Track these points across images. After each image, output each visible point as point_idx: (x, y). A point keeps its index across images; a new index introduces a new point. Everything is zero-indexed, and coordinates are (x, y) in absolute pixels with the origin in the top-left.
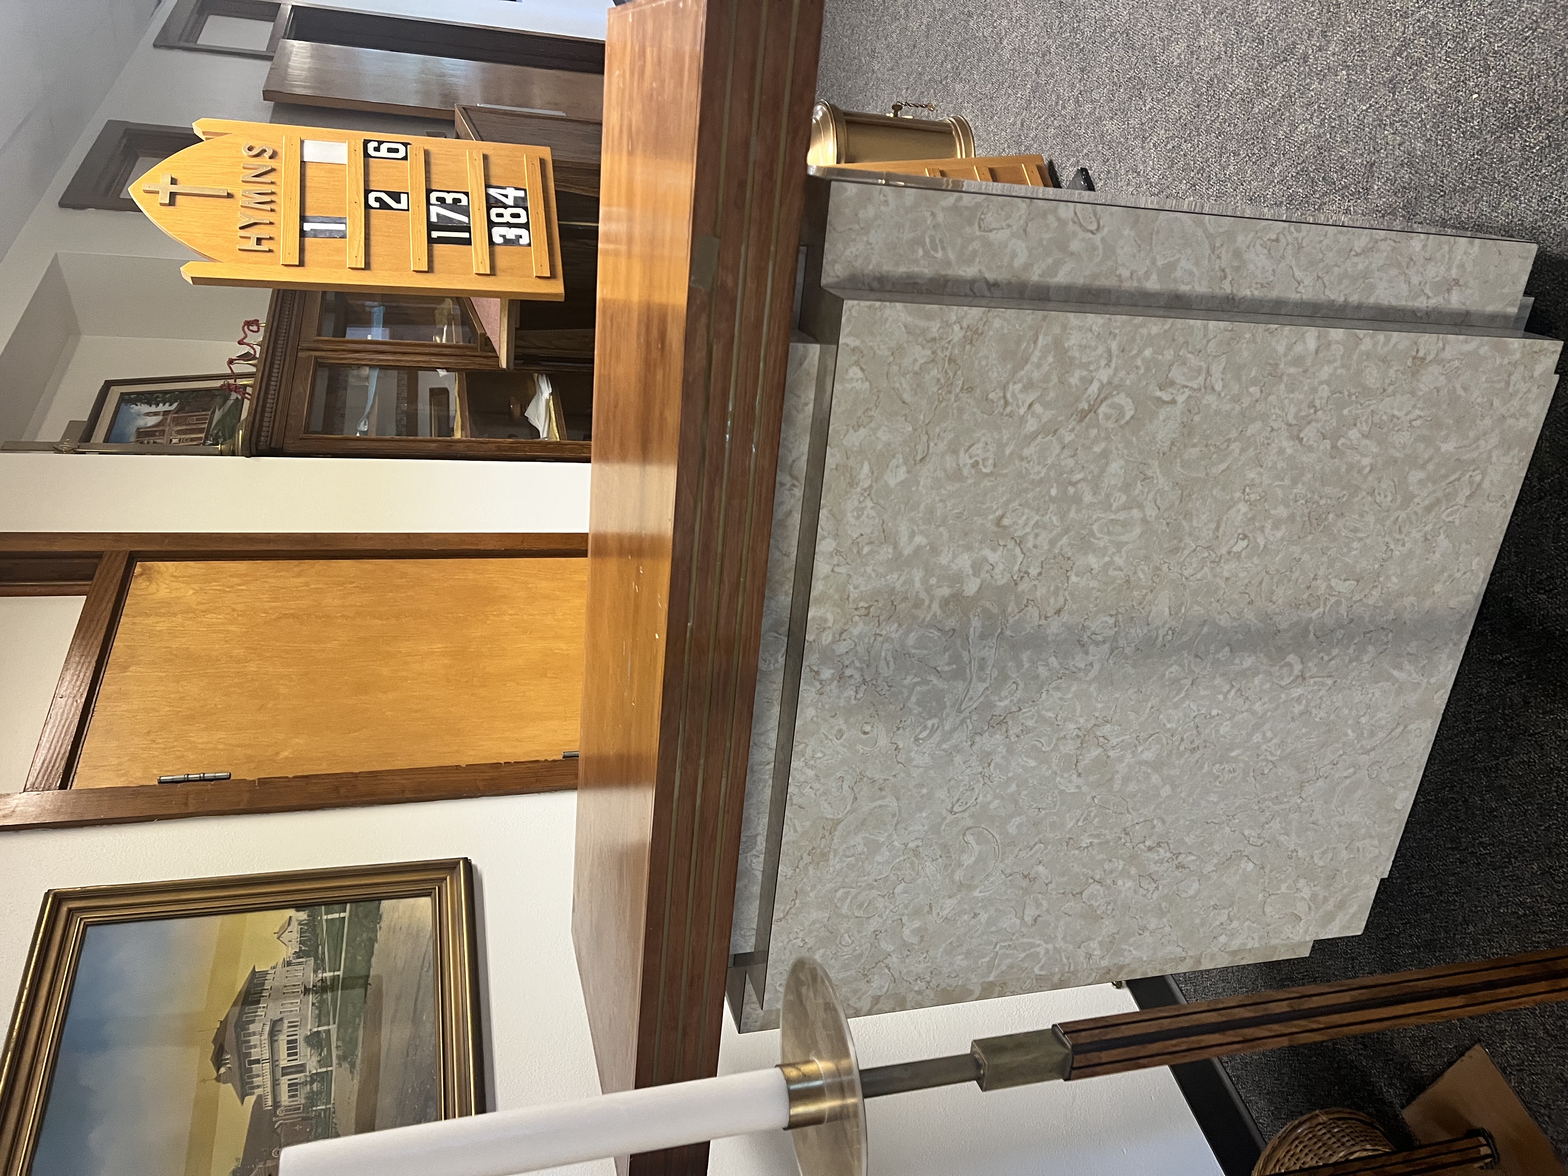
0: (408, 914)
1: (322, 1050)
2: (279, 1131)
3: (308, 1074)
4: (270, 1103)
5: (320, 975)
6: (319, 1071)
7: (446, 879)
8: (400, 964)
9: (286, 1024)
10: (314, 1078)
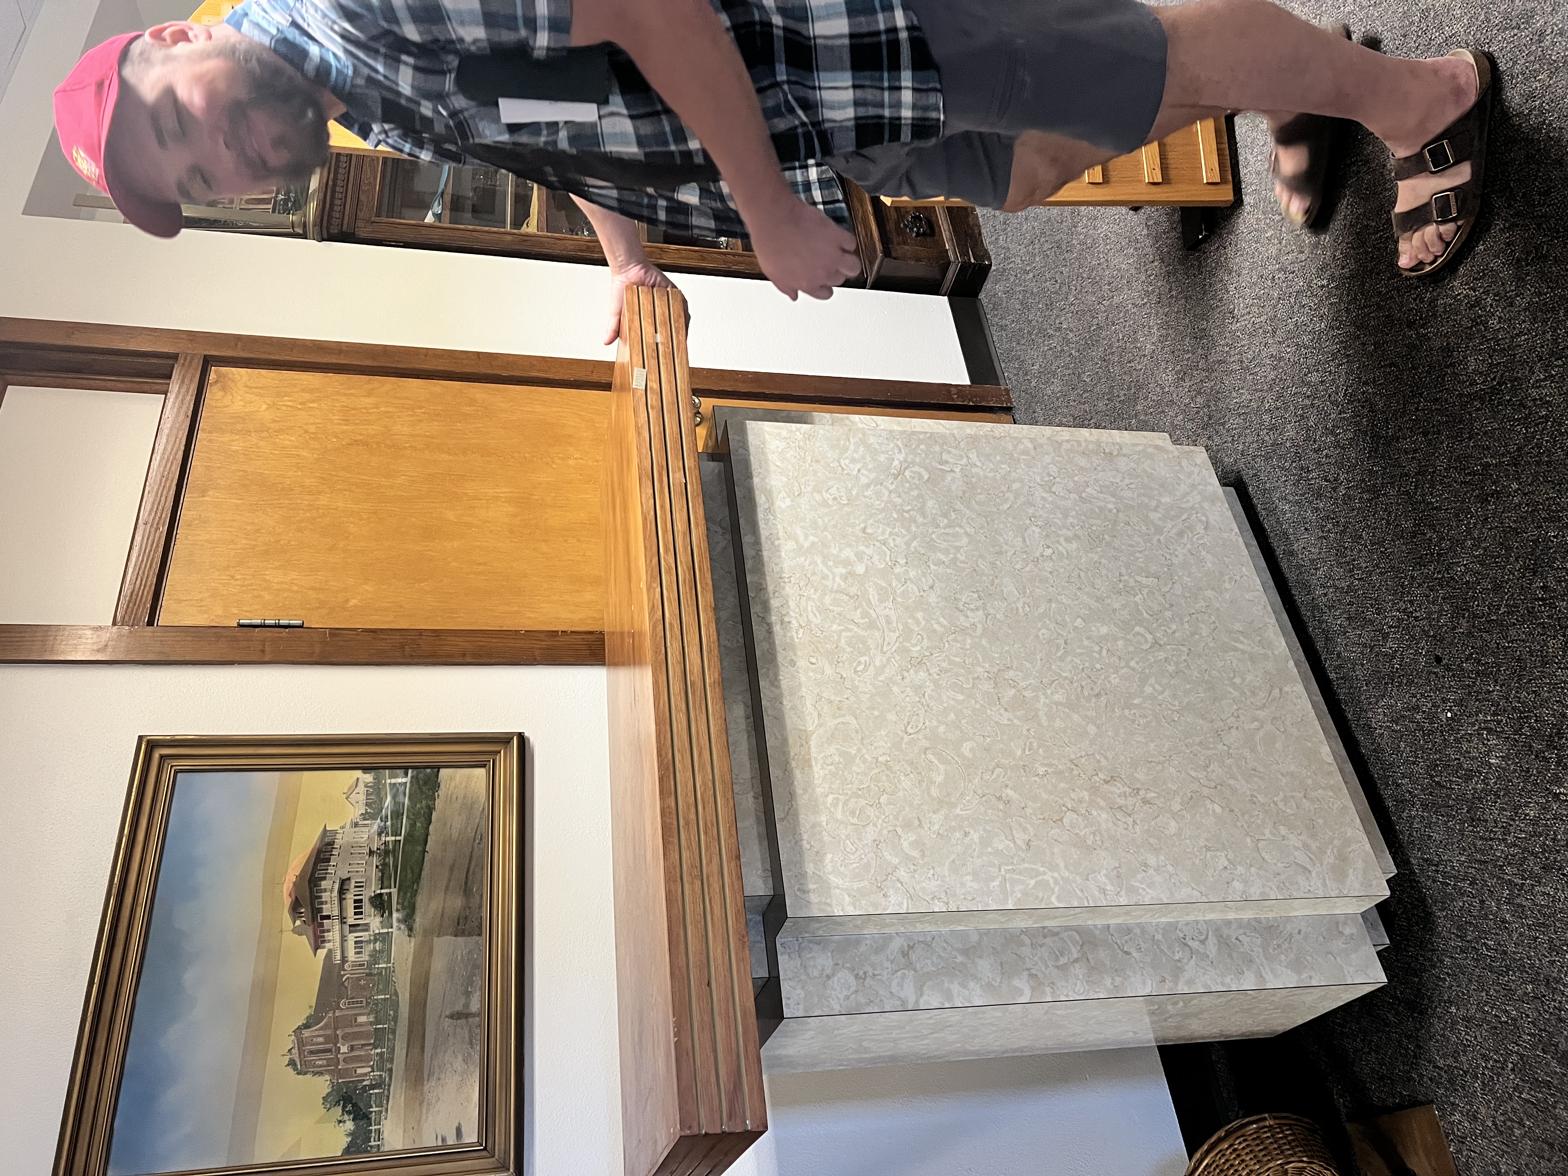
0: (464, 785)
1: (384, 912)
2: (346, 984)
3: (371, 933)
4: (339, 957)
5: (383, 839)
6: (382, 931)
7: (500, 752)
8: (455, 835)
9: (353, 884)
10: (377, 938)
